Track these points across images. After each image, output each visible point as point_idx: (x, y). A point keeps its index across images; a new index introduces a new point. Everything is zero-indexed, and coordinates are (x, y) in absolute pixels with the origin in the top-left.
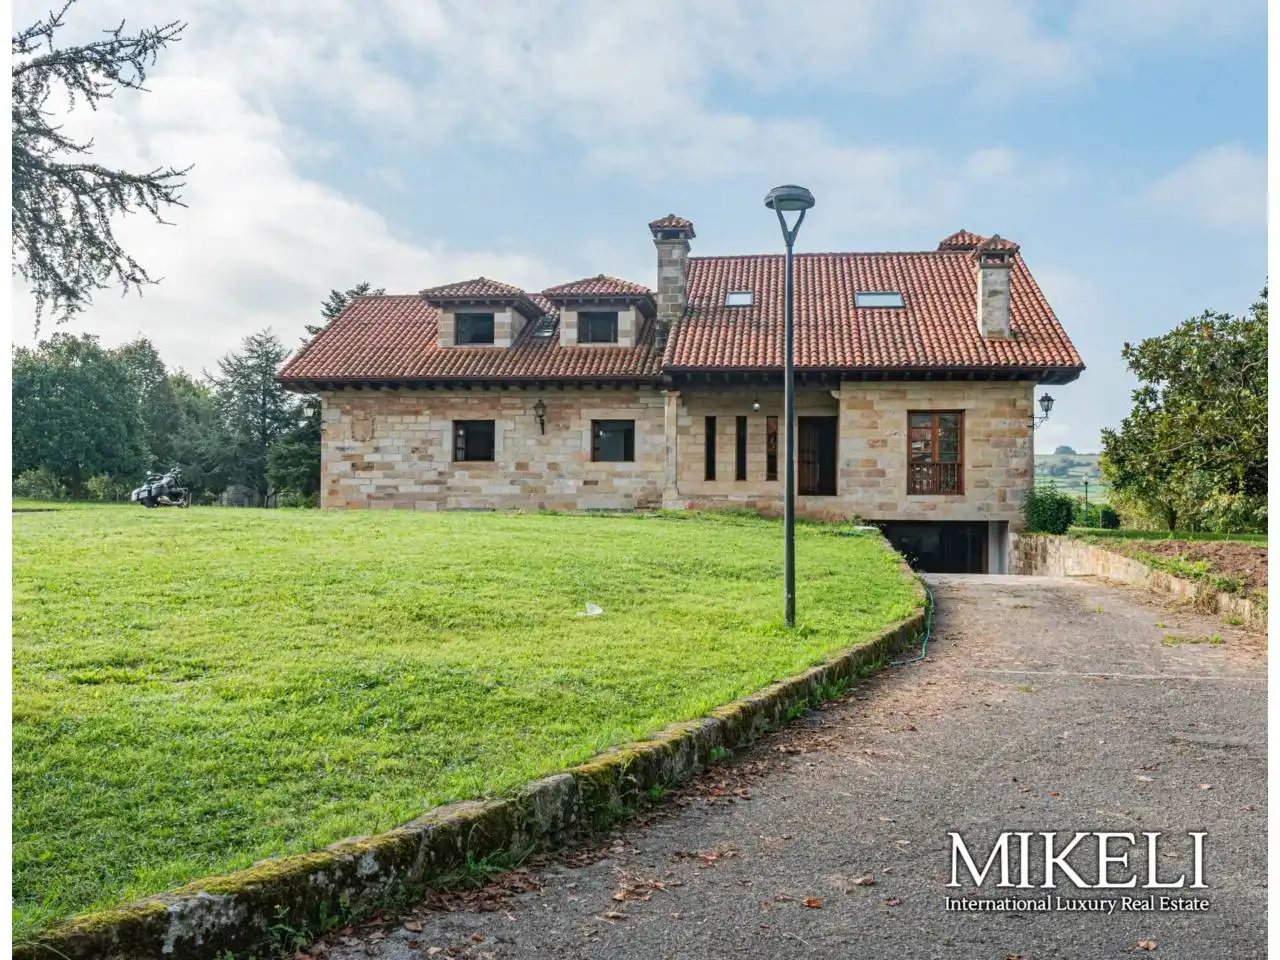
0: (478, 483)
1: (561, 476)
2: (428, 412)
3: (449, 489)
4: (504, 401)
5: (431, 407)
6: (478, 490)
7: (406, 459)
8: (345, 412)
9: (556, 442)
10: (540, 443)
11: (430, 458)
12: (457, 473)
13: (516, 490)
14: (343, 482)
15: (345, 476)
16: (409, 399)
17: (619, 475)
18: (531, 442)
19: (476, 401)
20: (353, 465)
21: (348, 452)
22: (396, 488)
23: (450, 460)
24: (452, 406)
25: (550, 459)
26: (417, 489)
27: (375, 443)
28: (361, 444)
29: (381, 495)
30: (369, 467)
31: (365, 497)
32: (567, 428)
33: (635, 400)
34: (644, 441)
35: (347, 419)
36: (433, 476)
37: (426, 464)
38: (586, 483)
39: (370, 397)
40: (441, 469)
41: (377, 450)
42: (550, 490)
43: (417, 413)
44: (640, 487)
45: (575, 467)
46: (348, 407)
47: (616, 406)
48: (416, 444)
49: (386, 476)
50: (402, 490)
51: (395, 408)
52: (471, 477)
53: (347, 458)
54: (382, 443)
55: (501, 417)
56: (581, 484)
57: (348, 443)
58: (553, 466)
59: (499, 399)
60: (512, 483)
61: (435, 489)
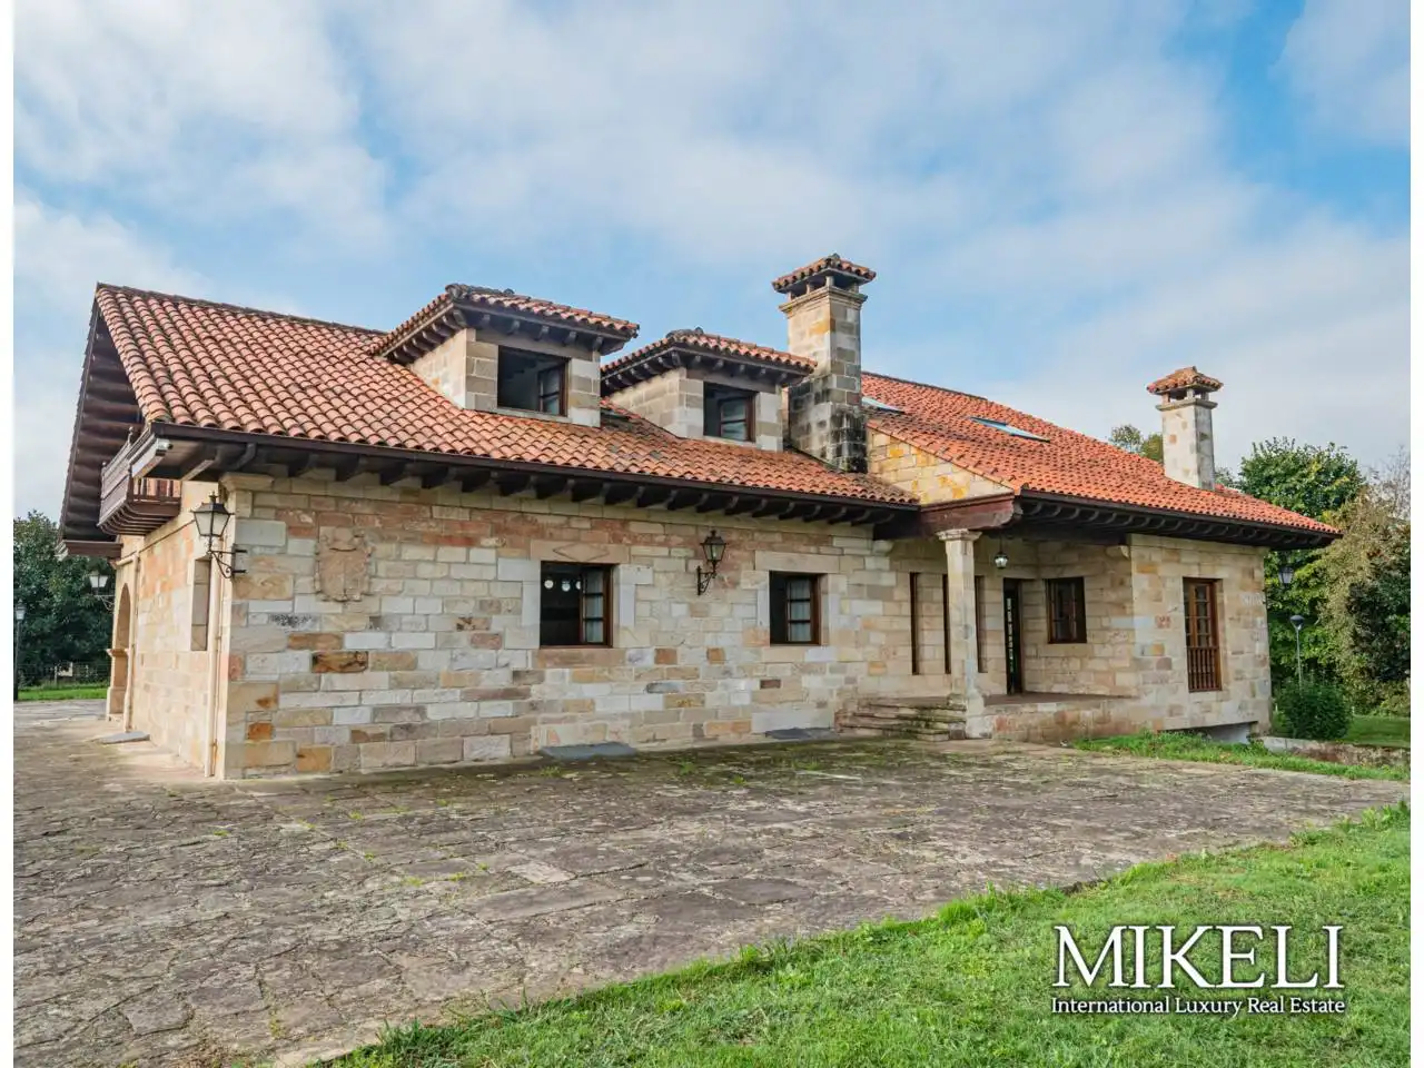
0: (589, 691)
1: (727, 673)
2: (492, 541)
3: (534, 707)
4: (635, 528)
5: (498, 531)
6: (586, 706)
7: (444, 643)
8: (295, 530)
9: (719, 610)
10: (694, 612)
11: (496, 641)
12: (549, 672)
13: (655, 702)
14: (288, 702)
15: (294, 687)
16: (451, 511)
17: (807, 669)
18: (680, 610)
19: (587, 525)
20: (315, 660)
21: (302, 628)
22: (420, 710)
23: (536, 644)
24: (540, 533)
25: (710, 641)
26: (467, 710)
27: (372, 606)
28: (339, 608)
29: (385, 729)
30: (356, 663)
31: (346, 737)
32: (735, 584)
33: (825, 540)
34: (839, 608)
35: (302, 547)
36: (503, 680)
37: (484, 655)
38: (764, 684)
39: (365, 496)
40: (518, 665)
41: (376, 622)
42: (712, 700)
43: (469, 542)
44: (835, 688)
45: (747, 656)
46: (308, 519)
47: (803, 548)
48: (466, 609)
49: (398, 684)
50: (433, 714)
51: (422, 527)
52: (577, 679)
53: (299, 642)
54: (389, 607)
55: (632, 558)
56: (757, 685)
57: (305, 605)
58: (715, 655)
59: (625, 523)
60: (650, 689)
61: (504, 709)
